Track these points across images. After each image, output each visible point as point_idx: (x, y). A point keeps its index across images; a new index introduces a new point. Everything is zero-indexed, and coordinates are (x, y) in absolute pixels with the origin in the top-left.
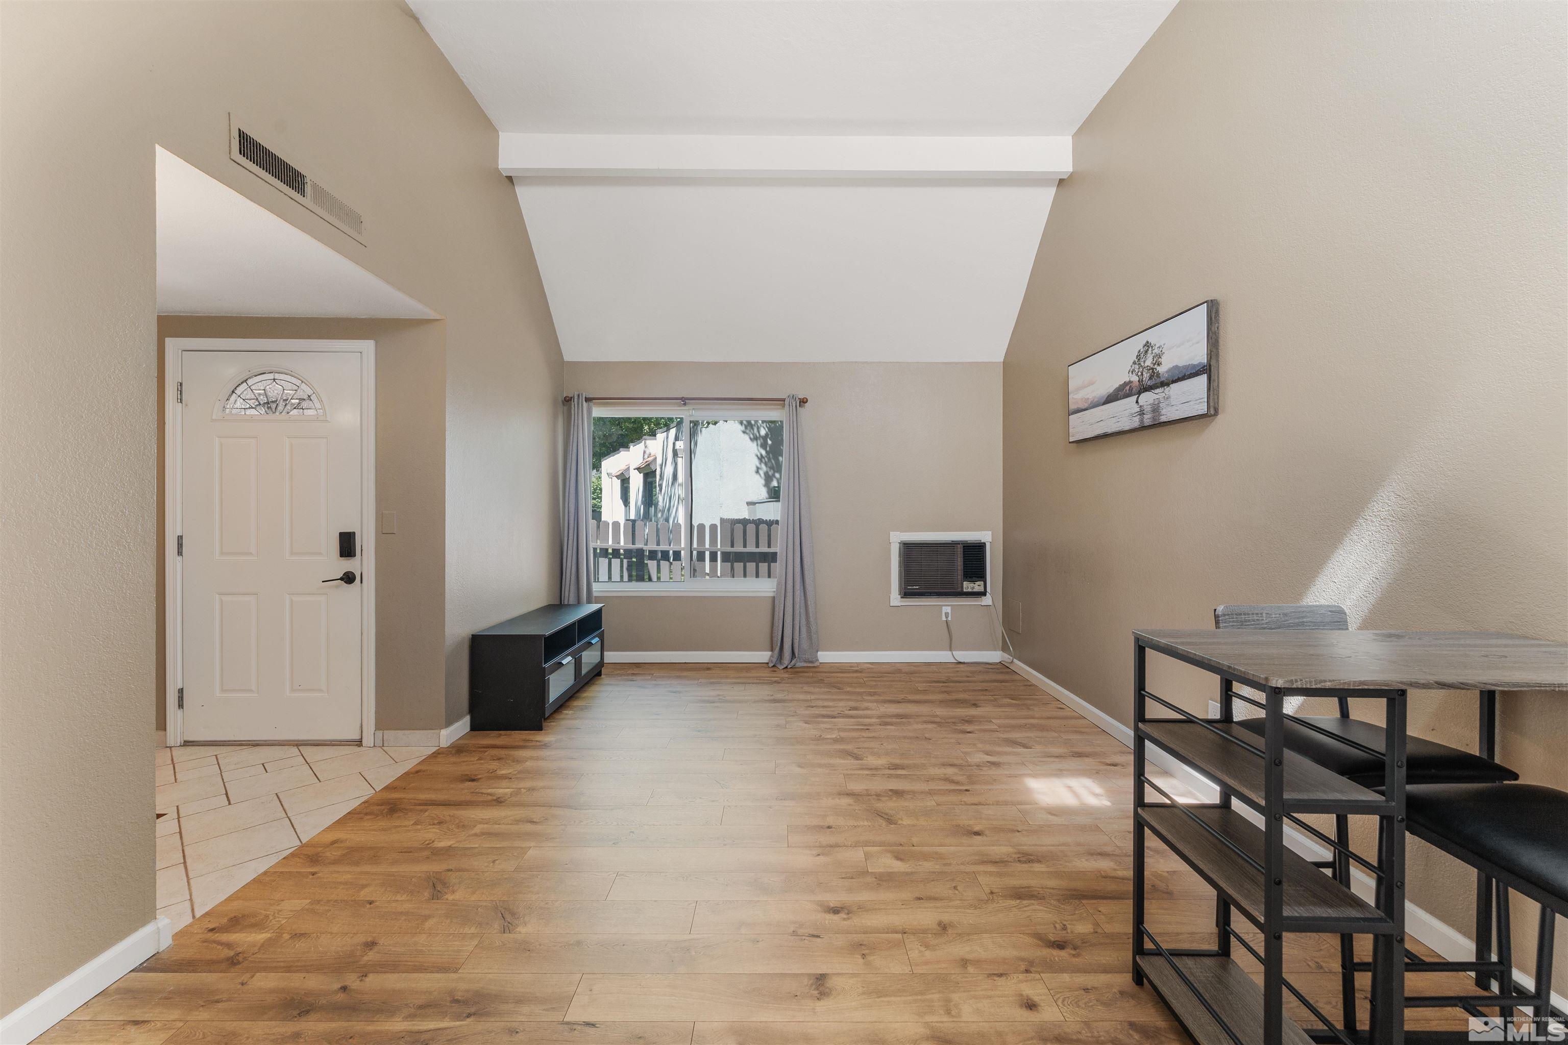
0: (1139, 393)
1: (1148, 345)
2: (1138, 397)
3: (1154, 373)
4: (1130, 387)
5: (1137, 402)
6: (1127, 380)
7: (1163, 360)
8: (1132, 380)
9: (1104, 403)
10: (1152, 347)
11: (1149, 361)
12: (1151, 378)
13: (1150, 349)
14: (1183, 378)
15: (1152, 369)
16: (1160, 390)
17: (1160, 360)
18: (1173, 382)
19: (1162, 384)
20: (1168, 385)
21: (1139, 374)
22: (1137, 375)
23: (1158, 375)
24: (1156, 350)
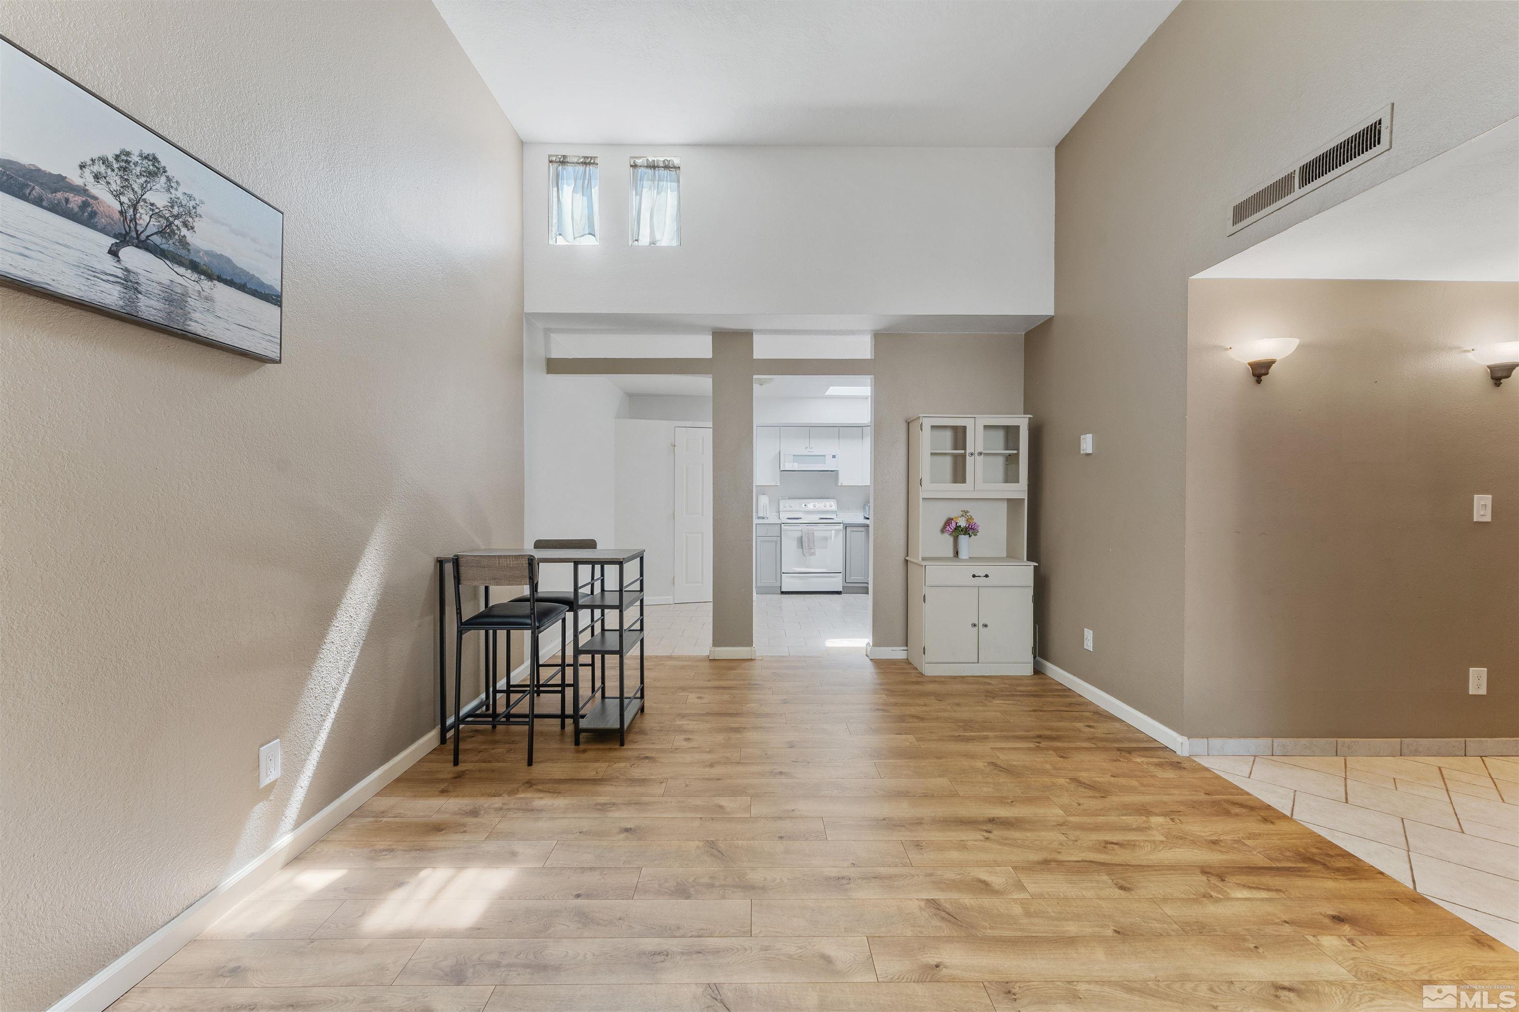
0: (123, 239)
1: (154, 168)
2: (117, 245)
3: (172, 231)
5: (114, 253)
8: (93, 191)
10: (169, 179)
11: (158, 197)
12: (161, 233)
13: (163, 179)
14: (242, 287)
15: (167, 219)
16: (188, 273)
17: (190, 220)
18: (220, 279)
19: (194, 266)
20: (210, 277)
21: (124, 199)
22: (117, 195)
23: (183, 242)
24: (179, 194)
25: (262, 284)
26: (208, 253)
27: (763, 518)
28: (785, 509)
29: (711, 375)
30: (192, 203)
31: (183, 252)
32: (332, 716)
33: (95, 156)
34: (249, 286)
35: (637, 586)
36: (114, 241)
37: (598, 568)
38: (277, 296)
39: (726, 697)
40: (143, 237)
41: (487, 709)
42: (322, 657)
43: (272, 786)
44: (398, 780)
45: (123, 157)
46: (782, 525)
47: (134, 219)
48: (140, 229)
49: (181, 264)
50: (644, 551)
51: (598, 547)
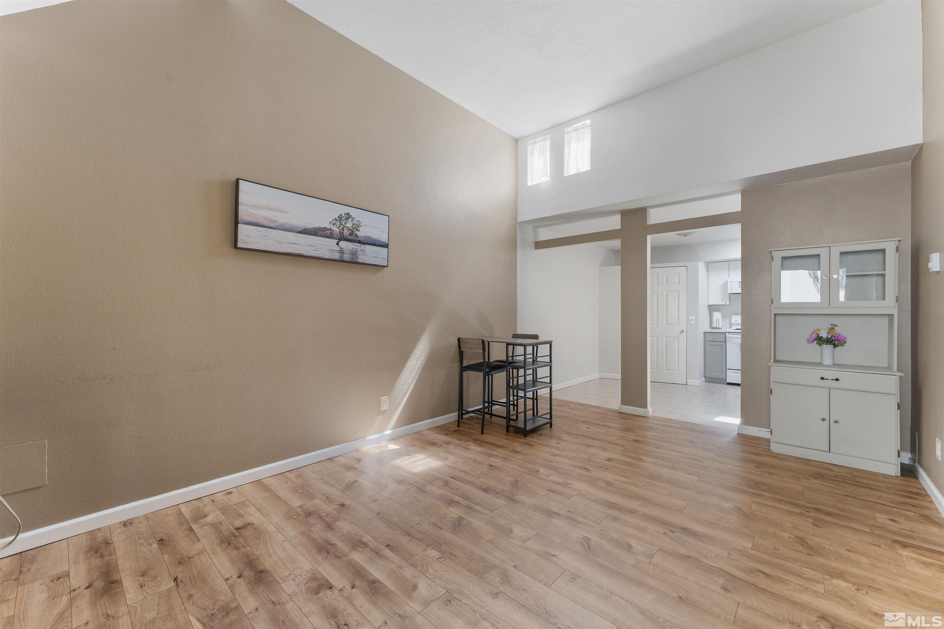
0: (340, 239)
1: (348, 216)
2: (339, 242)
3: (353, 233)
4: (331, 233)
5: (338, 244)
6: (329, 227)
7: (361, 229)
8: (333, 229)
9: (299, 232)
10: (352, 218)
11: (349, 225)
12: (350, 235)
13: (351, 219)
14: (374, 245)
15: (352, 230)
16: (358, 244)
17: (358, 228)
18: (367, 244)
19: (360, 242)
20: (364, 244)
21: (340, 228)
22: (338, 228)
23: (356, 236)
24: (355, 222)
25: (381, 242)
26: (363, 237)
27: (716, 328)
28: (736, 322)
29: (620, 239)
30: (359, 223)
31: (356, 239)
32: (409, 393)
33: (333, 219)
34: (376, 244)
35: (547, 359)
36: (337, 241)
37: (511, 347)
38: (387, 245)
39: (603, 431)
40: (345, 237)
41: (489, 411)
42: (405, 371)
43: (385, 411)
44: (437, 427)
45: (340, 217)
46: (727, 333)
47: (343, 233)
48: (344, 235)
49: (355, 242)
50: (552, 341)
51: (539, 339)
